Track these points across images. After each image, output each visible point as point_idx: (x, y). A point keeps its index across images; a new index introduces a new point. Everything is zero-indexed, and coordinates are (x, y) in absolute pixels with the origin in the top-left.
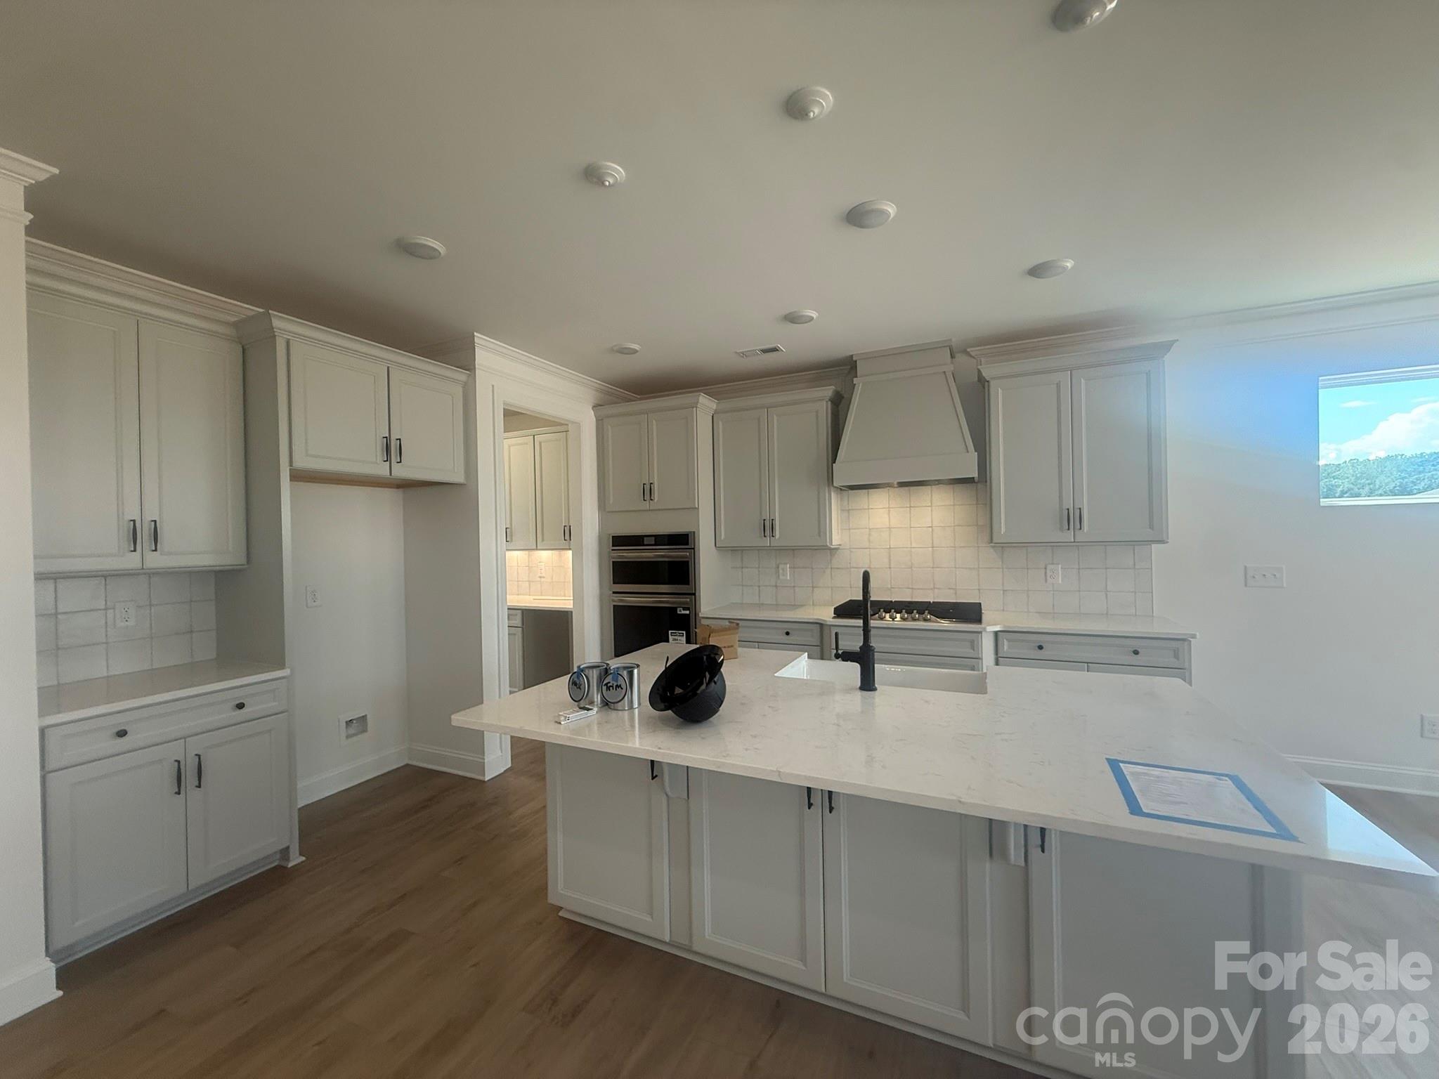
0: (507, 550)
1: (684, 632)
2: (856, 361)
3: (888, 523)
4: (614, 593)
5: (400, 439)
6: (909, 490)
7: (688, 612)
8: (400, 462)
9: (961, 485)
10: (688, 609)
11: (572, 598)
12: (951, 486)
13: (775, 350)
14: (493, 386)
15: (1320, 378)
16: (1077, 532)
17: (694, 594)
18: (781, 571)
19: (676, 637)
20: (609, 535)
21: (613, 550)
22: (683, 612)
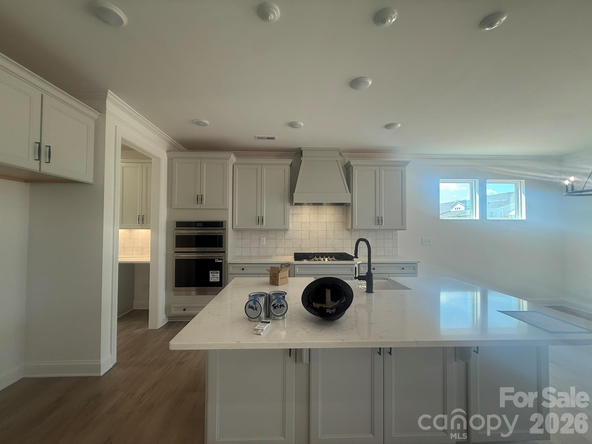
0: (120, 228)
1: (219, 271)
2: (302, 150)
3: (309, 220)
4: (175, 252)
5: (50, 147)
6: (318, 207)
7: (221, 261)
8: (49, 162)
9: (338, 206)
10: (222, 259)
11: (150, 256)
12: (334, 206)
13: (273, 138)
14: (116, 126)
15: (440, 180)
16: (381, 226)
17: (224, 252)
18: (261, 241)
19: (214, 274)
20: (174, 221)
21: (175, 229)
22: (219, 261)
